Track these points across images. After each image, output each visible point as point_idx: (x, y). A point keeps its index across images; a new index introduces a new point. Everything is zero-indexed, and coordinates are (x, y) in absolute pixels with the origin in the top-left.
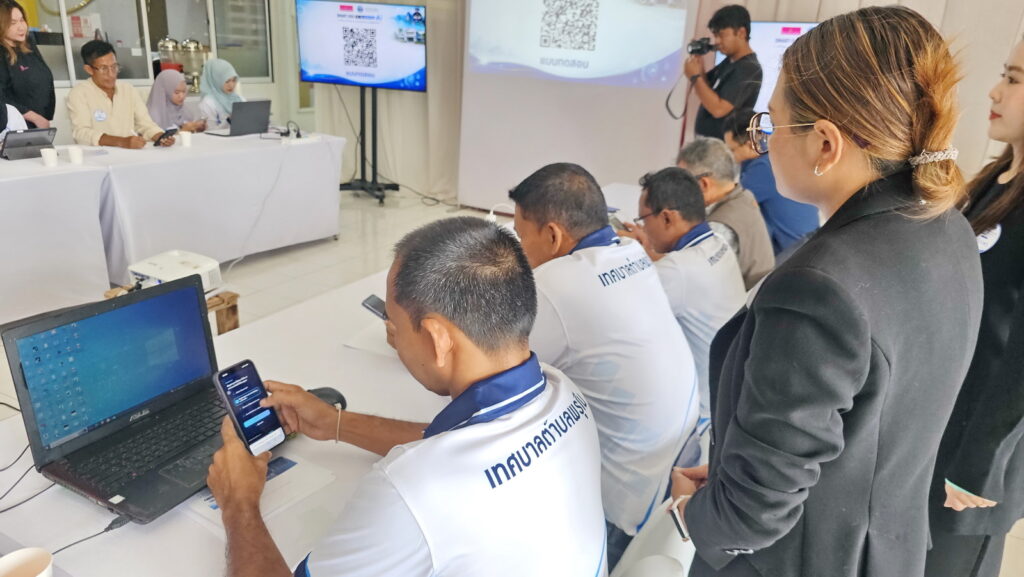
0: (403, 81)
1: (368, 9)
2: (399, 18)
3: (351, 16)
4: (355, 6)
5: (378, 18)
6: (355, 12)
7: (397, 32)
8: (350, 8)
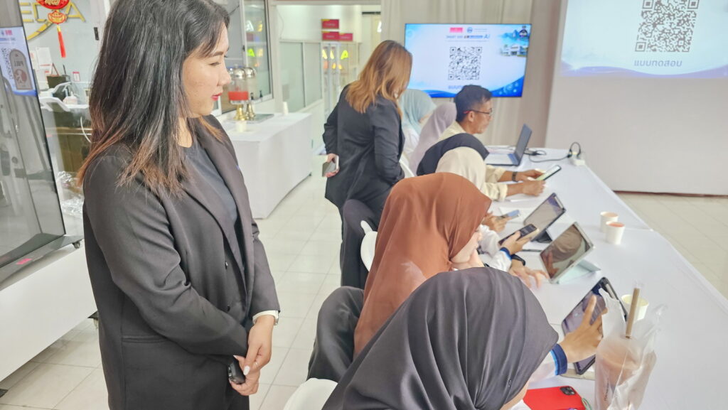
0: (502, 89)
1: (478, 29)
2: (506, 35)
3: (461, 37)
4: (465, 27)
5: (486, 37)
6: (465, 33)
7: (503, 48)
8: (460, 29)
